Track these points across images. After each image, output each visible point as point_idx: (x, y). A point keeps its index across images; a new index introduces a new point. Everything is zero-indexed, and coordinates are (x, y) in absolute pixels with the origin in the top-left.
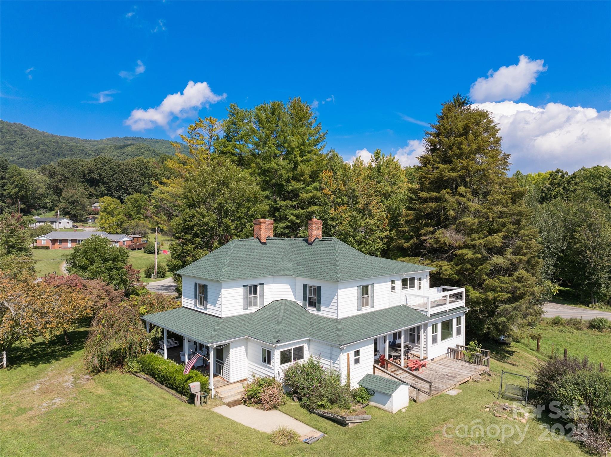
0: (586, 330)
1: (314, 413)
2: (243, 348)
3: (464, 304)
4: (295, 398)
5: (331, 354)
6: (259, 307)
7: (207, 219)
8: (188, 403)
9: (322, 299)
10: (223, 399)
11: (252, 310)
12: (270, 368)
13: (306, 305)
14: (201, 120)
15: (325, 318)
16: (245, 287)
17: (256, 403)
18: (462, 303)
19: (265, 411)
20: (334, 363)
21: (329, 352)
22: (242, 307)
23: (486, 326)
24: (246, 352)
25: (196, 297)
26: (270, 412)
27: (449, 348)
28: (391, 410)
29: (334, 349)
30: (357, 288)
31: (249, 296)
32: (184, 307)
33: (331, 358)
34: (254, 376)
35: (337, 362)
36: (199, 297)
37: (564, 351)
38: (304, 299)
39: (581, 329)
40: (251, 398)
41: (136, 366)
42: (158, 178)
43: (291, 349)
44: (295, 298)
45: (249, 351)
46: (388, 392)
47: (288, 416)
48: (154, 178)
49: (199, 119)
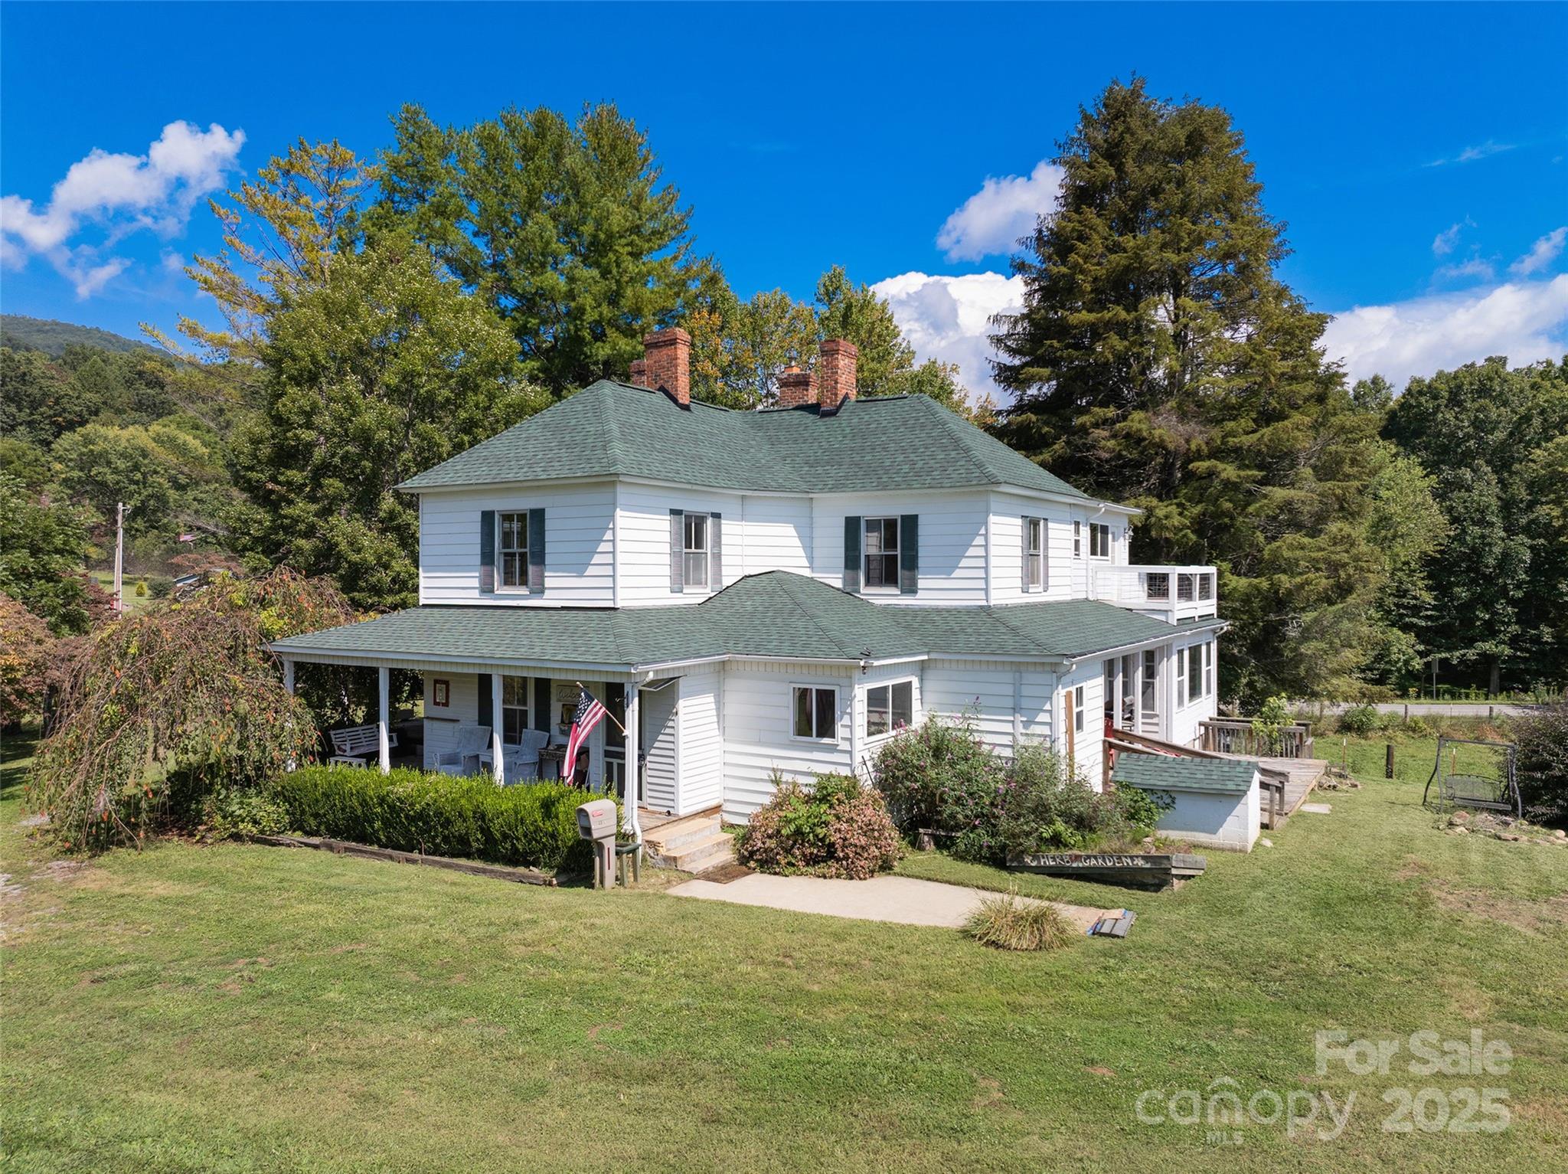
0: (1333, 737)
1: (1024, 868)
2: (709, 699)
3: (1214, 610)
4: (926, 838)
5: (1017, 696)
6: (708, 590)
7: (369, 418)
8: (560, 885)
9: (922, 552)
10: (679, 863)
11: (694, 596)
12: (833, 749)
13: (856, 583)
14: (308, 147)
15: (938, 611)
16: (677, 517)
17: (812, 861)
18: (1210, 606)
19: (855, 883)
20: (1027, 724)
21: (1009, 690)
22: (667, 582)
23: (1244, 681)
24: (718, 716)
25: (487, 558)
26: (870, 882)
27: (1200, 724)
28: (1238, 845)
29: (1030, 677)
30: (1019, 521)
31: (685, 550)
32: (425, 606)
33: (1015, 710)
34: (777, 782)
35: (1043, 717)
36: (500, 561)
37: (1385, 751)
38: (852, 560)
39: (1322, 735)
40: (792, 847)
41: (267, 810)
42: (64, 410)
43: (885, 688)
44: (811, 567)
45: (730, 709)
46: (1231, 786)
47: (947, 886)
48: (50, 407)
49: (302, 143)
